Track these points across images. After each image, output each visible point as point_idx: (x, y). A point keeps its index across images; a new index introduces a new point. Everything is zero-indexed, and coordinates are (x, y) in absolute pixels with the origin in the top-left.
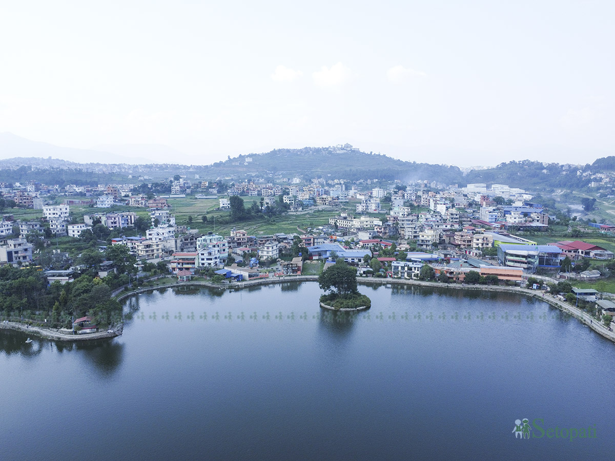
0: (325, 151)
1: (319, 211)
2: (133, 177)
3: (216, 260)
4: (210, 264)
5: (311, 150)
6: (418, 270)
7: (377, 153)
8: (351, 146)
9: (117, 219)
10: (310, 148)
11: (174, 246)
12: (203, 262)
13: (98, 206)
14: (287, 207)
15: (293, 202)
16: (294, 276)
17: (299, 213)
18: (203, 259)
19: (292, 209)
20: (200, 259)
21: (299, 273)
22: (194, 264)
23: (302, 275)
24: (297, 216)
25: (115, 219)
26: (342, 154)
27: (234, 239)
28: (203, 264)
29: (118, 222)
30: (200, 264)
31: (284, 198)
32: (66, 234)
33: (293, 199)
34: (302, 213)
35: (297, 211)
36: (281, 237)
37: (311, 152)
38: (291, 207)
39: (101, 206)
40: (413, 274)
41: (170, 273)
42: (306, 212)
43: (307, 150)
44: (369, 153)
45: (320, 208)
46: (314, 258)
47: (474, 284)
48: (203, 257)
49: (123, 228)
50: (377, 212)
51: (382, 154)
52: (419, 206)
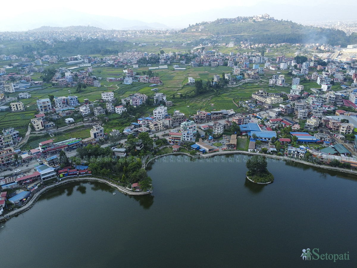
0: (250, 19)
1: (246, 83)
2: (136, 44)
3: (191, 137)
4: (188, 139)
5: (241, 19)
6: (303, 154)
7: (286, 20)
8: (269, 16)
9: (137, 100)
10: (241, 17)
11: (169, 124)
12: (184, 138)
13: (125, 83)
14: (226, 82)
15: (231, 78)
16: (232, 150)
17: (234, 86)
18: (184, 137)
19: (230, 84)
20: (183, 137)
21: (235, 149)
22: (180, 140)
23: (236, 150)
24: (233, 88)
25: (136, 100)
26: (262, 22)
27: (199, 116)
28: (184, 139)
29: (138, 102)
30: (183, 139)
31: (225, 75)
32: (114, 112)
33: (231, 76)
34: (236, 86)
35: (233, 85)
36: (224, 113)
37: (241, 20)
38: (229, 82)
39: (126, 83)
40: (300, 156)
41: (169, 144)
42: (238, 85)
43: (239, 19)
44: (281, 20)
45: (247, 80)
46: (243, 134)
47: (335, 167)
48: (184, 136)
49: (140, 105)
50: (282, 86)
51: (289, 21)
52: (310, 80)
